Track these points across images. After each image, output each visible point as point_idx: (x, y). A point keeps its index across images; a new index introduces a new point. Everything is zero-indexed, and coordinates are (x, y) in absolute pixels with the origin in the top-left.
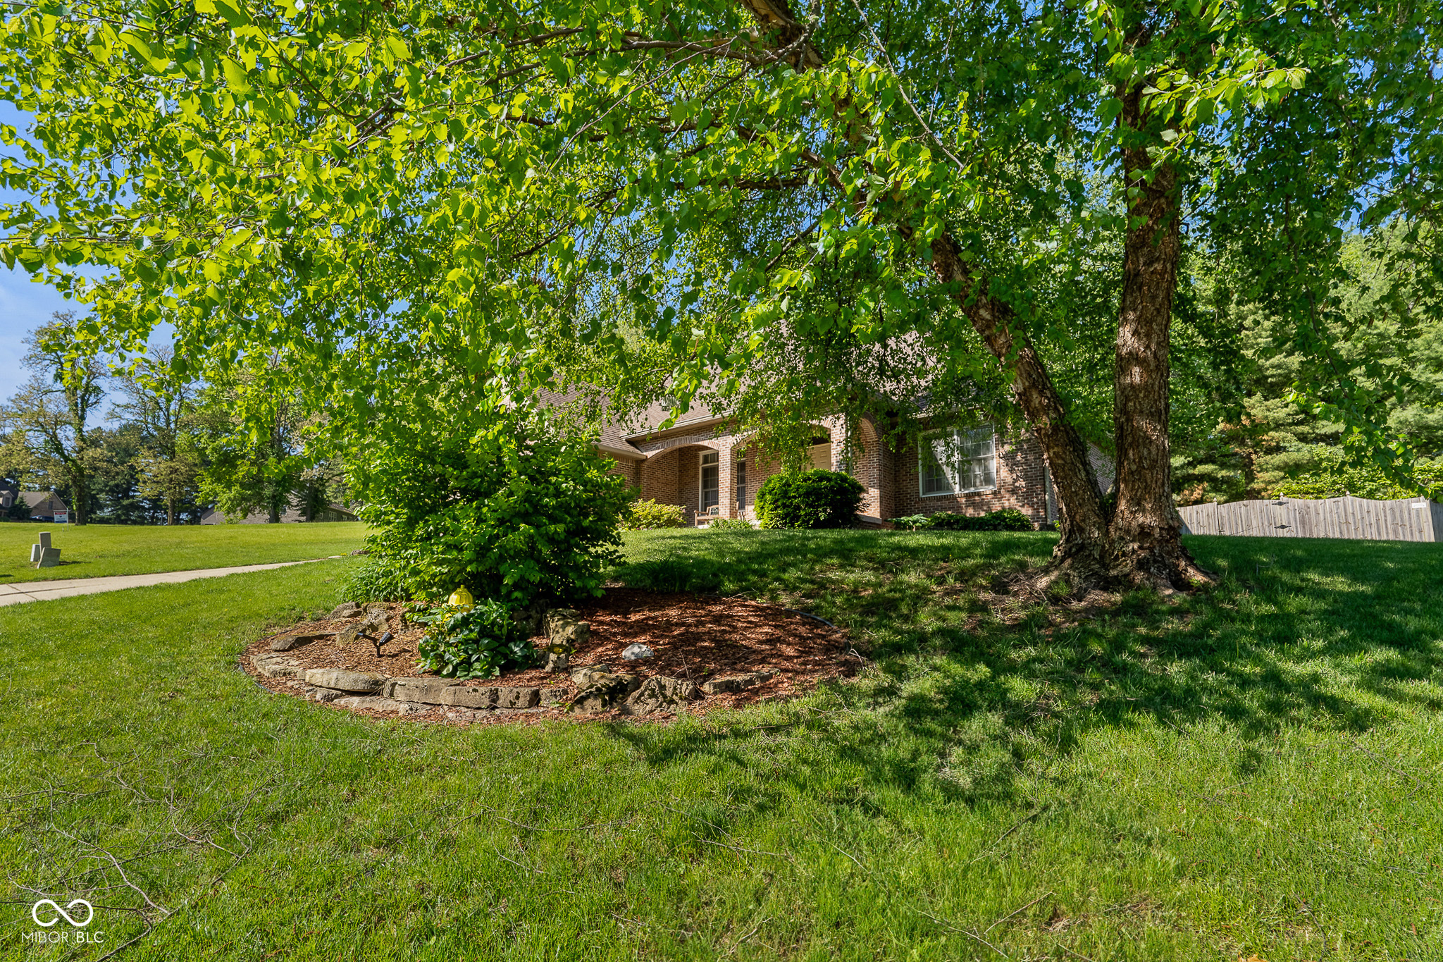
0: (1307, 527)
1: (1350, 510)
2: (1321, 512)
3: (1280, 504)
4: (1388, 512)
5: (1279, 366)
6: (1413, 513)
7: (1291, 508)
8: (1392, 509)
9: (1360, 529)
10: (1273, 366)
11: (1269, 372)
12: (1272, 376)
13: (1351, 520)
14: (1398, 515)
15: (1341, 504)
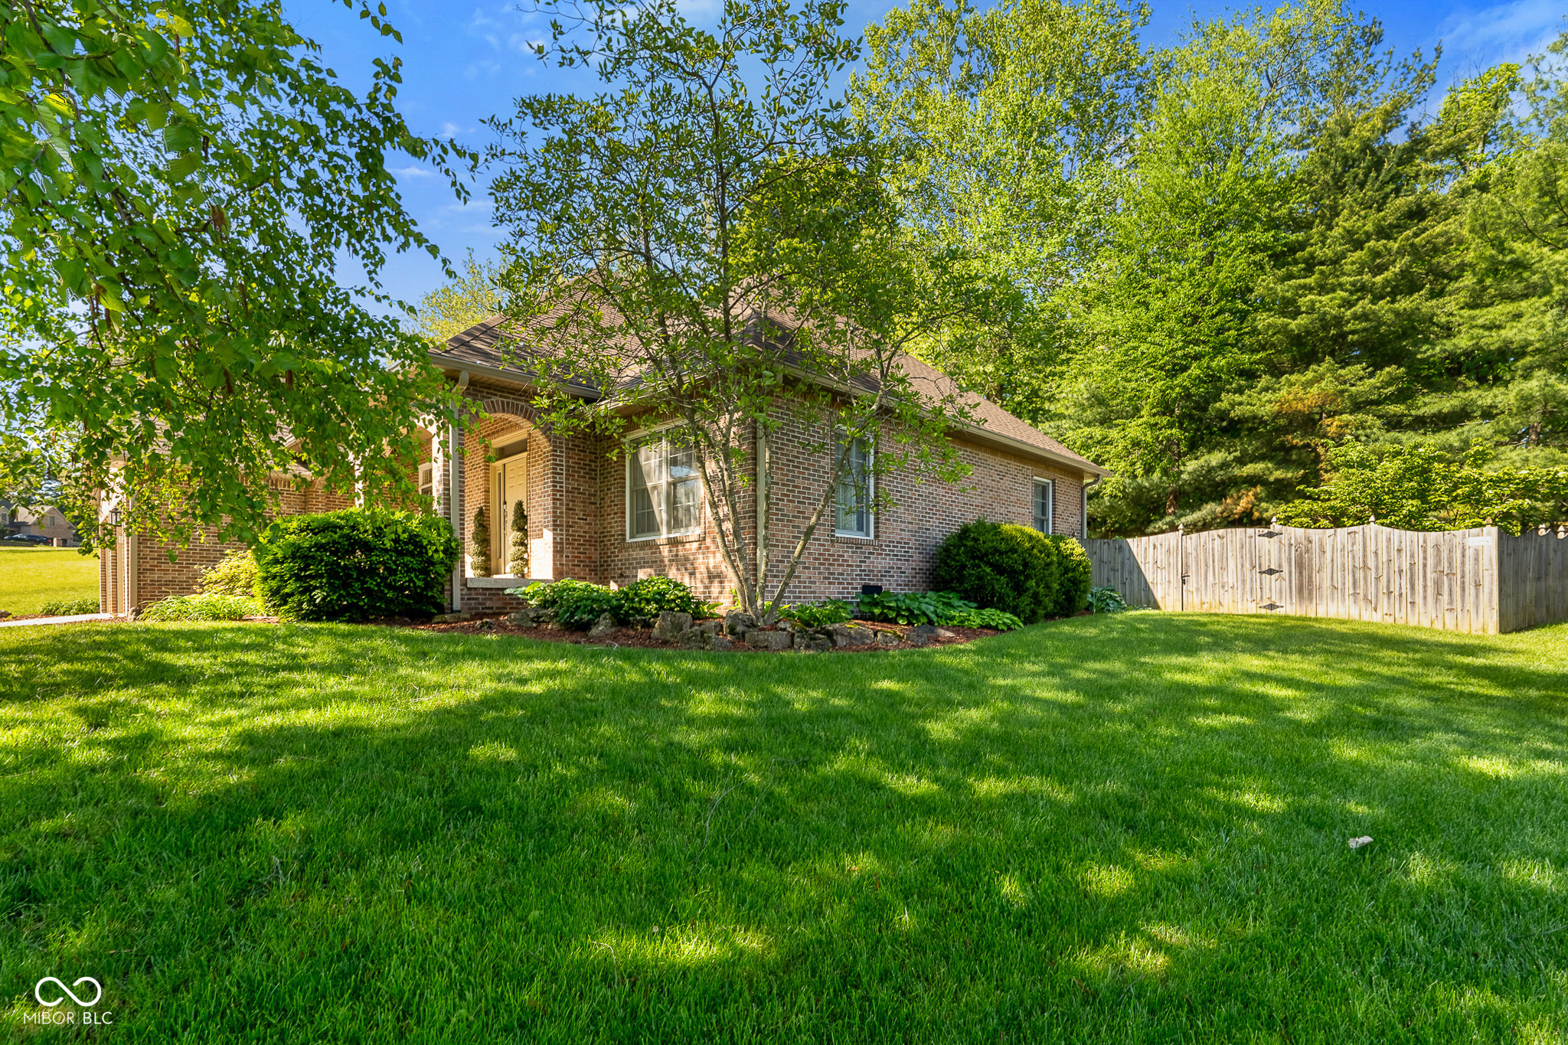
0: (1305, 573)
1: (1371, 548)
2: (1328, 549)
3: (1271, 535)
4: (1430, 551)
5: (1364, 317)
6: (1470, 553)
7: (1285, 542)
8: (1437, 546)
9: (1384, 580)
10: (1356, 317)
11: (1350, 327)
12: (1353, 332)
13: (1371, 563)
14: (1445, 555)
15: (1359, 537)
